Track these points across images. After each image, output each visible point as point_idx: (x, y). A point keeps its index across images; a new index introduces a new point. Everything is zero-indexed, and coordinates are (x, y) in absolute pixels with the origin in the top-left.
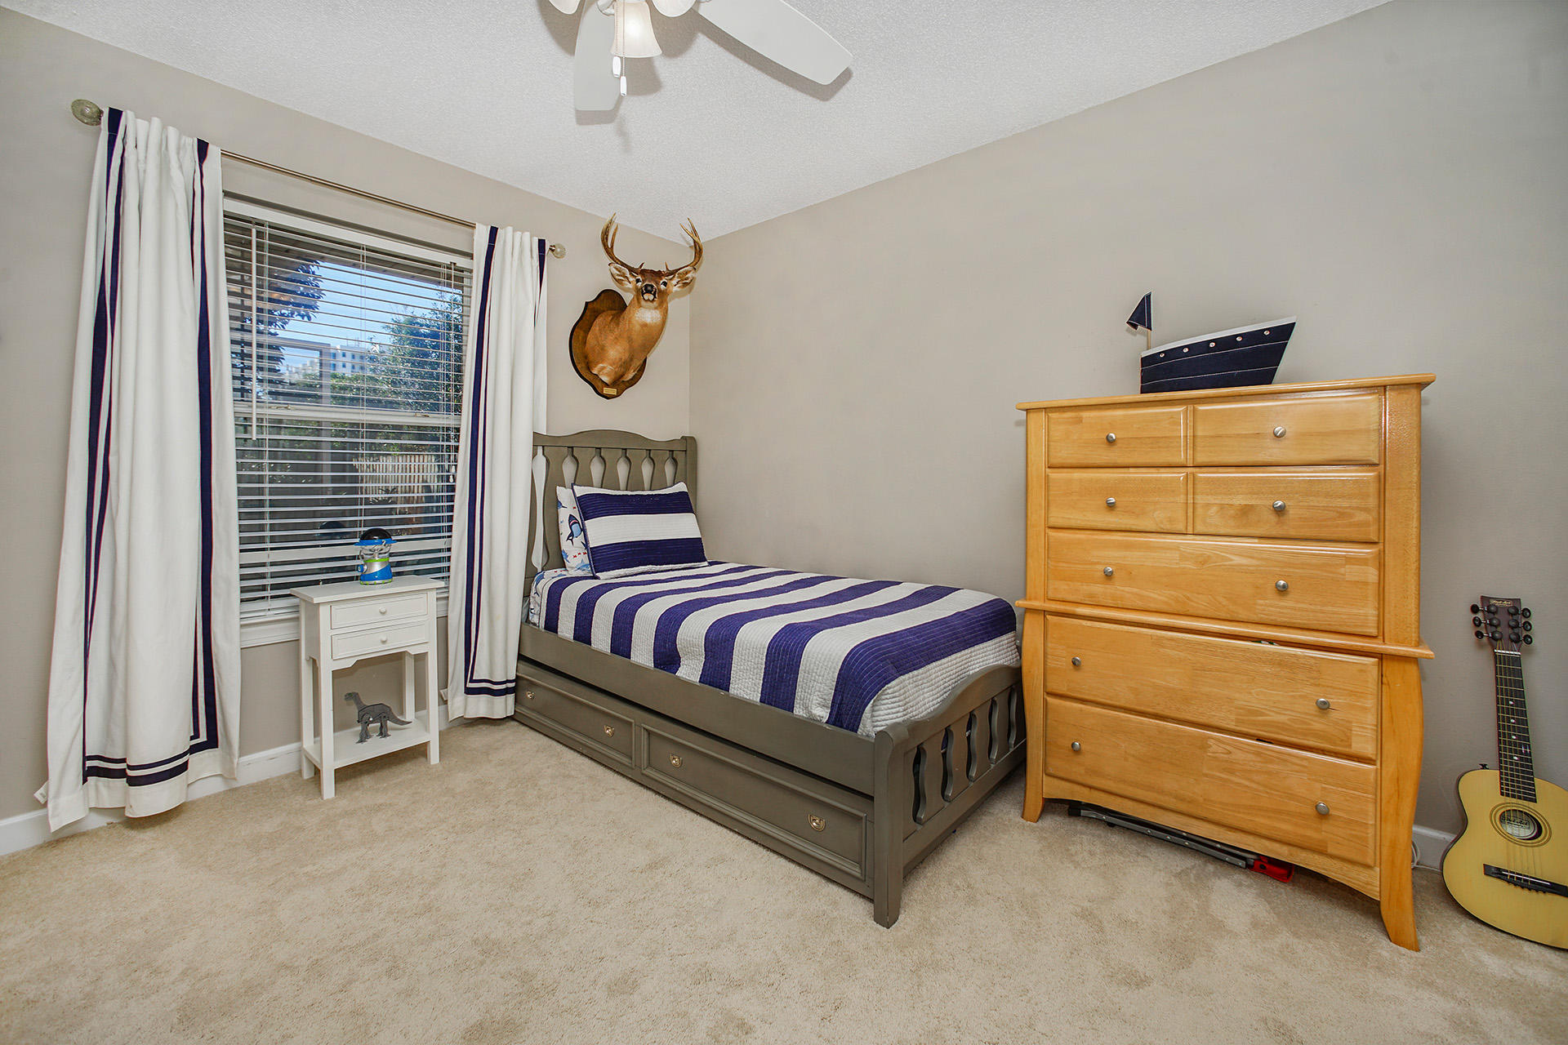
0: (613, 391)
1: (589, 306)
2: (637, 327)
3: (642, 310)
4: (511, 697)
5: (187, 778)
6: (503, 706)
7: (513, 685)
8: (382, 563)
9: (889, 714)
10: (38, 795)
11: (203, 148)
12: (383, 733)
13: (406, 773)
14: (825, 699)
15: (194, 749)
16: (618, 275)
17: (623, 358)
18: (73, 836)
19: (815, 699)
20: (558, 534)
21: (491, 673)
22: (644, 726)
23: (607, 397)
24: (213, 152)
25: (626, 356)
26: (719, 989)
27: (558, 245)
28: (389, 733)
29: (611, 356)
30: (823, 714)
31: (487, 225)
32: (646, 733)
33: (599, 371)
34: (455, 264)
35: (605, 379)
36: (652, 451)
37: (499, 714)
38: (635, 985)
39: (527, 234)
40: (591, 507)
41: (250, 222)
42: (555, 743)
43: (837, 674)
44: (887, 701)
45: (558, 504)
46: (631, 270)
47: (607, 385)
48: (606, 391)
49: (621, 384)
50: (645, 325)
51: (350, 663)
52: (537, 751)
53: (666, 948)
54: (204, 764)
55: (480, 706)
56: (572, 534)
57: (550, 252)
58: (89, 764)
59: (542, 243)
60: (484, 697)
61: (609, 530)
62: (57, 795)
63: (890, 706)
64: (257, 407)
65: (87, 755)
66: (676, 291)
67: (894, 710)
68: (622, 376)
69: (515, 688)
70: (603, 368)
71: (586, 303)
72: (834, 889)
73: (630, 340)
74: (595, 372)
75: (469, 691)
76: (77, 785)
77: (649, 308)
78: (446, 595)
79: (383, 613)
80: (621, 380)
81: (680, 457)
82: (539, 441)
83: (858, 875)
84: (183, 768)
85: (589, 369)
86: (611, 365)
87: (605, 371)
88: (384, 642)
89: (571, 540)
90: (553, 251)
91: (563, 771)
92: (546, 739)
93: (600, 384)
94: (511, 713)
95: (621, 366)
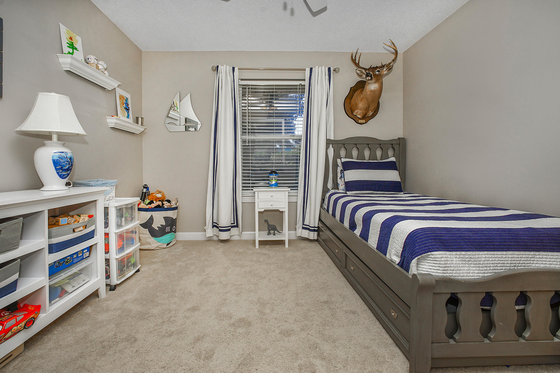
0: (363, 121)
1: (352, 89)
2: (369, 93)
3: (370, 85)
4: (316, 233)
5: (230, 233)
6: (313, 236)
7: (316, 229)
8: (275, 181)
9: (431, 269)
10: (205, 228)
11: (234, 68)
12: (274, 234)
13: (277, 248)
14: (397, 253)
15: (232, 227)
16: (360, 73)
17: (365, 106)
18: (211, 240)
19: (393, 252)
20: (337, 177)
21: (310, 224)
22: (344, 251)
23: (361, 124)
24: (236, 69)
25: (366, 106)
26: (315, 355)
27: (337, 68)
28: (276, 235)
29: (361, 106)
30: (397, 260)
31: (309, 68)
32: (345, 255)
33: (356, 114)
34: (301, 84)
35: (359, 116)
36: (382, 145)
37: (311, 238)
38: (289, 335)
39: (323, 67)
40: (347, 166)
41: (246, 86)
42: (325, 252)
43: (404, 241)
44: (430, 261)
45: (338, 166)
46: (365, 69)
47: (361, 119)
48: (360, 121)
49: (366, 118)
50: (372, 91)
51: (263, 210)
52: (317, 253)
53: (309, 330)
54: (234, 231)
55: (306, 234)
56: (341, 177)
57: (334, 72)
58: (214, 224)
59: (329, 69)
60: (307, 231)
61: (352, 175)
62: (208, 229)
63: (432, 265)
64: (248, 136)
65: (214, 222)
66: (386, 73)
67: (435, 268)
68: (366, 114)
69: (318, 230)
70: (358, 112)
71: (351, 88)
72: (397, 350)
73: (367, 98)
74: (355, 114)
75: (303, 228)
76: (211, 228)
77: (371, 83)
78: (297, 195)
79: (272, 196)
80: (367, 116)
81: (396, 147)
82: (329, 142)
83: (407, 349)
84: (229, 230)
85: (352, 113)
86: (360, 110)
87: (359, 113)
88: (272, 205)
89: (341, 179)
90: (335, 71)
91: (321, 261)
92: (323, 250)
93: (357, 119)
94: (316, 238)
95: (365, 110)
